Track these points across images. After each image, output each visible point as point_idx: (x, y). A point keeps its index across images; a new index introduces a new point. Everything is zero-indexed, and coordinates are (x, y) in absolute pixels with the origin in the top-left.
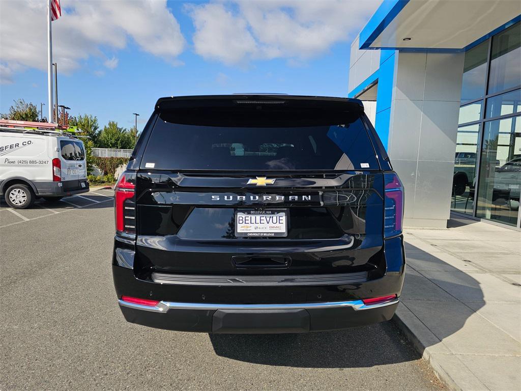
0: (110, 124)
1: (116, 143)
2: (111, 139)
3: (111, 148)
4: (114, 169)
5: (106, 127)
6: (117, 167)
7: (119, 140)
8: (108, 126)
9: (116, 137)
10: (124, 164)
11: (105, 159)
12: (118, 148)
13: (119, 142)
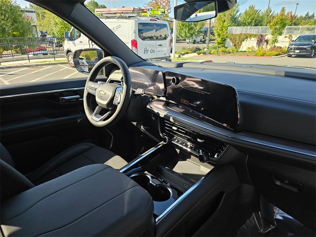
0: (250, 8)
1: (251, 22)
2: (248, 19)
3: (247, 26)
4: (241, 42)
5: (246, 10)
6: (243, 41)
7: (253, 19)
8: (248, 9)
9: (252, 17)
10: (249, 39)
11: (236, 35)
12: (252, 26)
13: (254, 21)
